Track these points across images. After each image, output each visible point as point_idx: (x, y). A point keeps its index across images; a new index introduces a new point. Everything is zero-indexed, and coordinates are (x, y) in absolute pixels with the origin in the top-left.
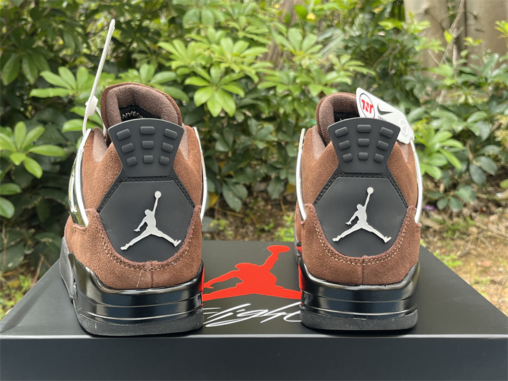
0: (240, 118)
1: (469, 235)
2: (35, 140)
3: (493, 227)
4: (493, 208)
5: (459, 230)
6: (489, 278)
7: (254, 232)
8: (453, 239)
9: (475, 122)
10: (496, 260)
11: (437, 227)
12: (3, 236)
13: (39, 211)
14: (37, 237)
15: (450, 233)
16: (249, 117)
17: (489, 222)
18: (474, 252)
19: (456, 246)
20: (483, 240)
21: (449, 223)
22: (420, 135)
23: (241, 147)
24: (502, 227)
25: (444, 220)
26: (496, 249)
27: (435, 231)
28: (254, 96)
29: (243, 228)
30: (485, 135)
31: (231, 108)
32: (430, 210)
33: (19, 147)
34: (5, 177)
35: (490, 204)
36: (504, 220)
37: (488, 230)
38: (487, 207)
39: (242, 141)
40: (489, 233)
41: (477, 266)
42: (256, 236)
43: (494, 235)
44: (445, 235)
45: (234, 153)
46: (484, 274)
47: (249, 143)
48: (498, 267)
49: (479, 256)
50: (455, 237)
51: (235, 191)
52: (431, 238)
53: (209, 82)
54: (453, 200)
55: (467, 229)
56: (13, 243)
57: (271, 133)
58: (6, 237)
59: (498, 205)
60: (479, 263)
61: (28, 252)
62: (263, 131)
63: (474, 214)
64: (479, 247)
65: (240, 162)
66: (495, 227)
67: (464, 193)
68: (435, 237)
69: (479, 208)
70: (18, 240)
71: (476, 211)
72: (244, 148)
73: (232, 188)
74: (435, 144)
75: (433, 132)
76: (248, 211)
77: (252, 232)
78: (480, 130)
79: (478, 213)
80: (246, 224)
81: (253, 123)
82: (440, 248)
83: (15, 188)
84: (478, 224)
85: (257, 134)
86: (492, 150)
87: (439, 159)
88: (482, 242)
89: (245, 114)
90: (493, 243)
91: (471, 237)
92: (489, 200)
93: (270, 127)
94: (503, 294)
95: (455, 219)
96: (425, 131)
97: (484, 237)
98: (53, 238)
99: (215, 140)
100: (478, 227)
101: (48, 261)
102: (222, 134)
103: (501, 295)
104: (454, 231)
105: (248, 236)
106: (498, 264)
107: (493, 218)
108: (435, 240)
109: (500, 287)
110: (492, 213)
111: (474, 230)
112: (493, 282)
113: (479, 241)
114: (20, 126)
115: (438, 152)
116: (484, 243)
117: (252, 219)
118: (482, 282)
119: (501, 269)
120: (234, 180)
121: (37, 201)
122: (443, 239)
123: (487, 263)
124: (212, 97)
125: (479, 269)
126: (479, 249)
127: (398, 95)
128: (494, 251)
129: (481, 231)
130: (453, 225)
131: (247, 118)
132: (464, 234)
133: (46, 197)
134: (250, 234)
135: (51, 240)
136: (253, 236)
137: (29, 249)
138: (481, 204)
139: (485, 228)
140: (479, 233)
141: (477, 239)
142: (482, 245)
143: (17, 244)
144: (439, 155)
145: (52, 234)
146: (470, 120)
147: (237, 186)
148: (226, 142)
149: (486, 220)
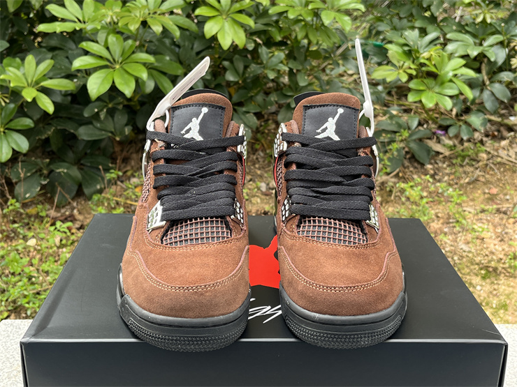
0: (251, 47)
1: (478, 162)
2: (45, 72)
3: (503, 153)
4: (506, 133)
5: (469, 156)
6: (495, 206)
7: (264, 158)
8: (462, 166)
9: (491, 46)
10: (503, 188)
11: (447, 153)
12: (20, 170)
13: (52, 141)
14: (52, 167)
15: (459, 159)
16: (260, 44)
17: (500, 146)
18: (482, 179)
19: (465, 172)
20: (492, 166)
21: (460, 148)
22: (433, 63)
23: (251, 75)
24: (512, 153)
25: (455, 146)
26: (505, 176)
27: (445, 157)
28: (265, 21)
29: (254, 154)
30: (500, 61)
31: (241, 39)
32: (441, 135)
33: (30, 81)
34: (18, 112)
35: (502, 129)
36: (514, 145)
37: (498, 156)
38: (499, 131)
39: (253, 69)
40: (499, 160)
41: (485, 193)
42: (266, 162)
43: (504, 161)
44: (454, 161)
45: (244, 81)
46: (490, 203)
47: (259, 72)
48: (506, 195)
49: (487, 183)
50: (465, 163)
51: (245, 120)
52: (440, 165)
53: (218, 10)
54: (464, 127)
55: (477, 155)
56: (29, 174)
57: (282, 62)
58: (22, 169)
59: (510, 129)
60: (487, 191)
61: (44, 183)
62: (274, 59)
63: (485, 139)
64: (488, 173)
65: (251, 89)
66: (506, 152)
67: (475, 120)
68: (444, 163)
69: (491, 133)
70: (34, 171)
71: (487, 136)
72: (254, 76)
73: (243, 117)
74: (448, 72)
75: (446, 59)
76: (259, 136)
77: (263, 157)
78: (496, 55)
79: (490, 138)
80: (256, 150)
81: (263, 51)
82: (449, 175)
83: (27, 122)
84: (488, 150)
85: (267, 62)
86: (506, 76)
87: (451, 88)
88: (491, 168)
89: (255, 41)
90: (502, 169)
91: (480, 164)
92: (501, 124)
93: (280, 54)
94: (507, 225)
95: (466, 144)
96: (438, 58)
97: (493, 163)
98: (67, 169)
99: (225, 69)
100: (489, 153)
101: (64, 190)
102: (232, 62)
103: (505, 225)
104: (464, 157)
105: (259, 162)
106: (505, 191)
107: (504, 143)
108: (445, 166)
109: (505, 217)
110: (503, 138)
111: (484, 156)
112: (498, 211)
113: (488, 167)
114: (30, 59)
115: (451, 81)
116: (493, 170)
117: (263, 145)
118: (488, 211)
119: (508, 197)
120: (244, 109)
121: (50, 132)
122: (452, 165)
123: (494, 191)
124: (222, 28)
125: (486, 196)
126: (487, 176)
127: (414, 11)
128: (502, 178)
129: (491, 157)
130: (463, 150)
131: (257, 45)
132: (474, 160)
133: (59, 128)
134: (261, 160)
135: (65, 171)
136: (264, 162)
137: (45, 180)
138: (493, 128)
139: (496, 154)
140: (488, 159)
141: (487, 165)
142: (491, 172)
143: (33, 175)
144: (451, 84)
145: (66, 164)
146: (486, 44)
147: (247, 115)
148: (236, 71)
149: (496, 145)
